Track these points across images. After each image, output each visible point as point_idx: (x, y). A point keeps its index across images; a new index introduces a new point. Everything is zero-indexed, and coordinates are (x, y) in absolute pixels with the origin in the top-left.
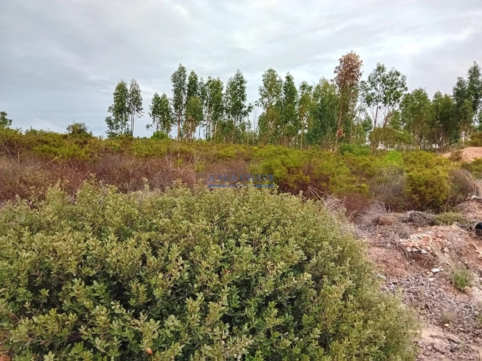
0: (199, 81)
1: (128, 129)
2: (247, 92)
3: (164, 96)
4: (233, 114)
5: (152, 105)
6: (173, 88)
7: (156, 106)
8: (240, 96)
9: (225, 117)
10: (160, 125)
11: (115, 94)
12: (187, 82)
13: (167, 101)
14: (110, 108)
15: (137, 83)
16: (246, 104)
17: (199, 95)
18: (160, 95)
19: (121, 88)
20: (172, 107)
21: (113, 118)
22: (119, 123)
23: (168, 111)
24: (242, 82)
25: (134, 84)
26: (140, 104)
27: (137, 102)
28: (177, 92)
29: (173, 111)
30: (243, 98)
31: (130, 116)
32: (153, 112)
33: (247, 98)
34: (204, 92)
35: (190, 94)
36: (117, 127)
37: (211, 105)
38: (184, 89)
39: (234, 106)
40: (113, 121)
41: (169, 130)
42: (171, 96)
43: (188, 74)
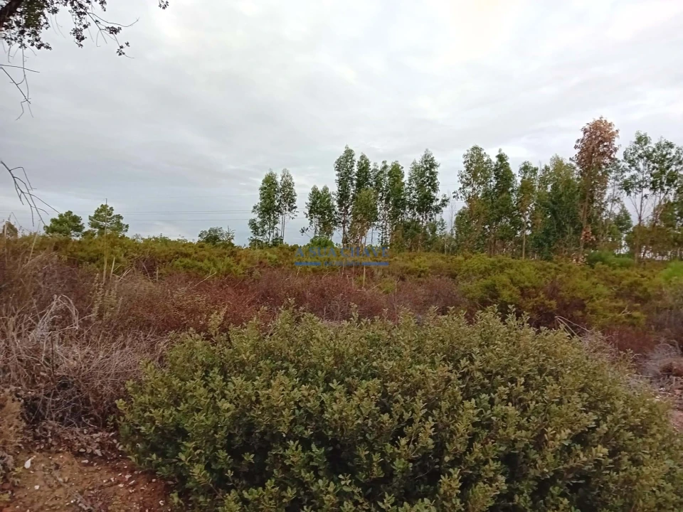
0: (372, 167)
1: (277, 234)
2: (439, 178)
3: (326, 190)
4: (420, 211)
5: (309, 202)
6: (337, 178)
7: (314, 203)
8: (429, 185)
9: (408, 215)
10: (318, 229)
11: (262, 189)
12: (356, 169)
13: (329, 195)
14: (255, 208)
15: (290, 173)
16: (439, 195)
17: (371, 185)
18: (320, 189)
19: (270, 182)
20: (335, 203)
21: (259, 220)
22: (266, 226)
23: (330, 208)
24: (432, 166)
25: (286, 175)
26: (293, 201)
27: (289, 198)
28: (342, 183)
29: (337, 209)
30: (434, 188)
31: (281, 217)
32: (310, 212)
33: (440, 187)
34: (378, 183)
35: (360, 185)
36: (264, 232)
37: (387, 200)
38: (352, 179)
39: (421, 200)
40: (258, 225)
41: (330, 233)
42: (334, 189)
43: (357, 158)
